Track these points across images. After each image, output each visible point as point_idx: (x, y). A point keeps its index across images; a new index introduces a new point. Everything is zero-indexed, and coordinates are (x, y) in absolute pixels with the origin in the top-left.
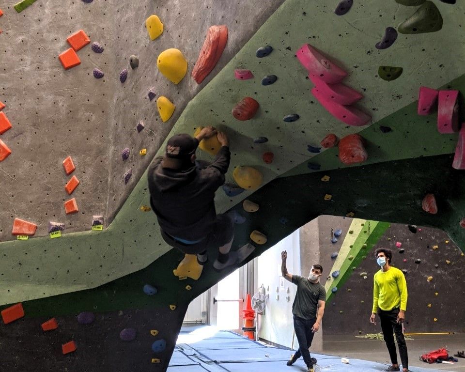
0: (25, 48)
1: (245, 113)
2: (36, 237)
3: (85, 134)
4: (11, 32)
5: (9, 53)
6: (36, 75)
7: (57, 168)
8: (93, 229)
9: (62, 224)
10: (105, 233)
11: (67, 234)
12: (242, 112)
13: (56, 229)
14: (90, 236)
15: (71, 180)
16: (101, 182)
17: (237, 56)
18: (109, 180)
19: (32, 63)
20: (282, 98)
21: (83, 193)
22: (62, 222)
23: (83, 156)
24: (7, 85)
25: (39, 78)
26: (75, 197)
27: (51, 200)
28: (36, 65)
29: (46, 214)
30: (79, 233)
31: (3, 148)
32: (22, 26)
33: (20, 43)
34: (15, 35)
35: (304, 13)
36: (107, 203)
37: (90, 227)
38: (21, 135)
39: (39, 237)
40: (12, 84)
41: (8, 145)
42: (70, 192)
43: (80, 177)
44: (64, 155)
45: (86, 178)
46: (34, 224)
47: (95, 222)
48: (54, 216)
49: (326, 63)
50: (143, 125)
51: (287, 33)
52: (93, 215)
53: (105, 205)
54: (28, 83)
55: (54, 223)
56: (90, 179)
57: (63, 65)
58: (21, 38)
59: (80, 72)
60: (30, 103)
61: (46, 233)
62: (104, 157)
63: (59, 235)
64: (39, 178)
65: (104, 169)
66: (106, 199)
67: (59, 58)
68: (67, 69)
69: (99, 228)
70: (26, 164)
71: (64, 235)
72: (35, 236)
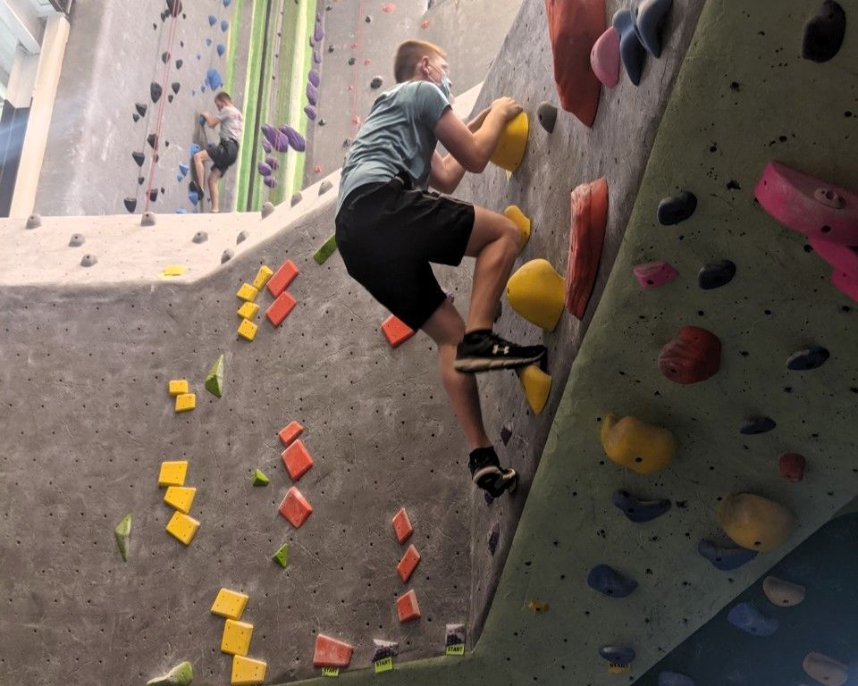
0: (331, 323)
1: (686, 363)
2: (352, 671)
3: (427, 462)
4: (310, 300)
5: (308, 336)
6: (347, 366)
7: (384, 532)
8: (448, 652)
9: (393, 644)
10: (471, 661)
11: (403, 664)
12: (677, 364)
13: (383, 654)
14: (444, 667)
15: (407, 553)
16: (458, 554)
17: (627, 234)
18: (472, 549)
19: (342, 347)
20: (768, 312)
21: (428, 578)
22: (394, 640)
23: (426, 504)
24: (307, 392)
25: (353, 371)
26: (415, 587)
27: (375, 596)
28: (347, 350)
29: (368, 624)
30: (424, 662)
31: (300, 505)
32: (327, 286)
33: (324, 317)
34: (317, 305)
35: (735, 86)
36: (471, 597)
37: (443, 648)
38: (327, 477)
39: (357, 670)
40: (312, 389)
41: (308, 498)
42: (405, 577)
43: (421, 548)
44: (393, 507)
45: (432, 547)
46: (348, 645)
47: (449, 637)
48: (381, 627)
49: (829, 196)
50: (509, 429)
51: (713, 149)
52: (447, 623)
53: (468, 601)
54: (336, 383)
55: (380, 642)
56: (439, 550)
57: (388, 340)
58: (324, 307)
59: (416, 348)
60: (340, 418)
61: (367, 664)
62: (462, 502)
63: (389, 667)
64: (355, 554)
65: (463, 528)
66: (468, 588)
67: (383, 330)
68: (396, 346)
69: (457, 649)
70: (335, 531)
71: (398, 666)
72: (350, 668)
